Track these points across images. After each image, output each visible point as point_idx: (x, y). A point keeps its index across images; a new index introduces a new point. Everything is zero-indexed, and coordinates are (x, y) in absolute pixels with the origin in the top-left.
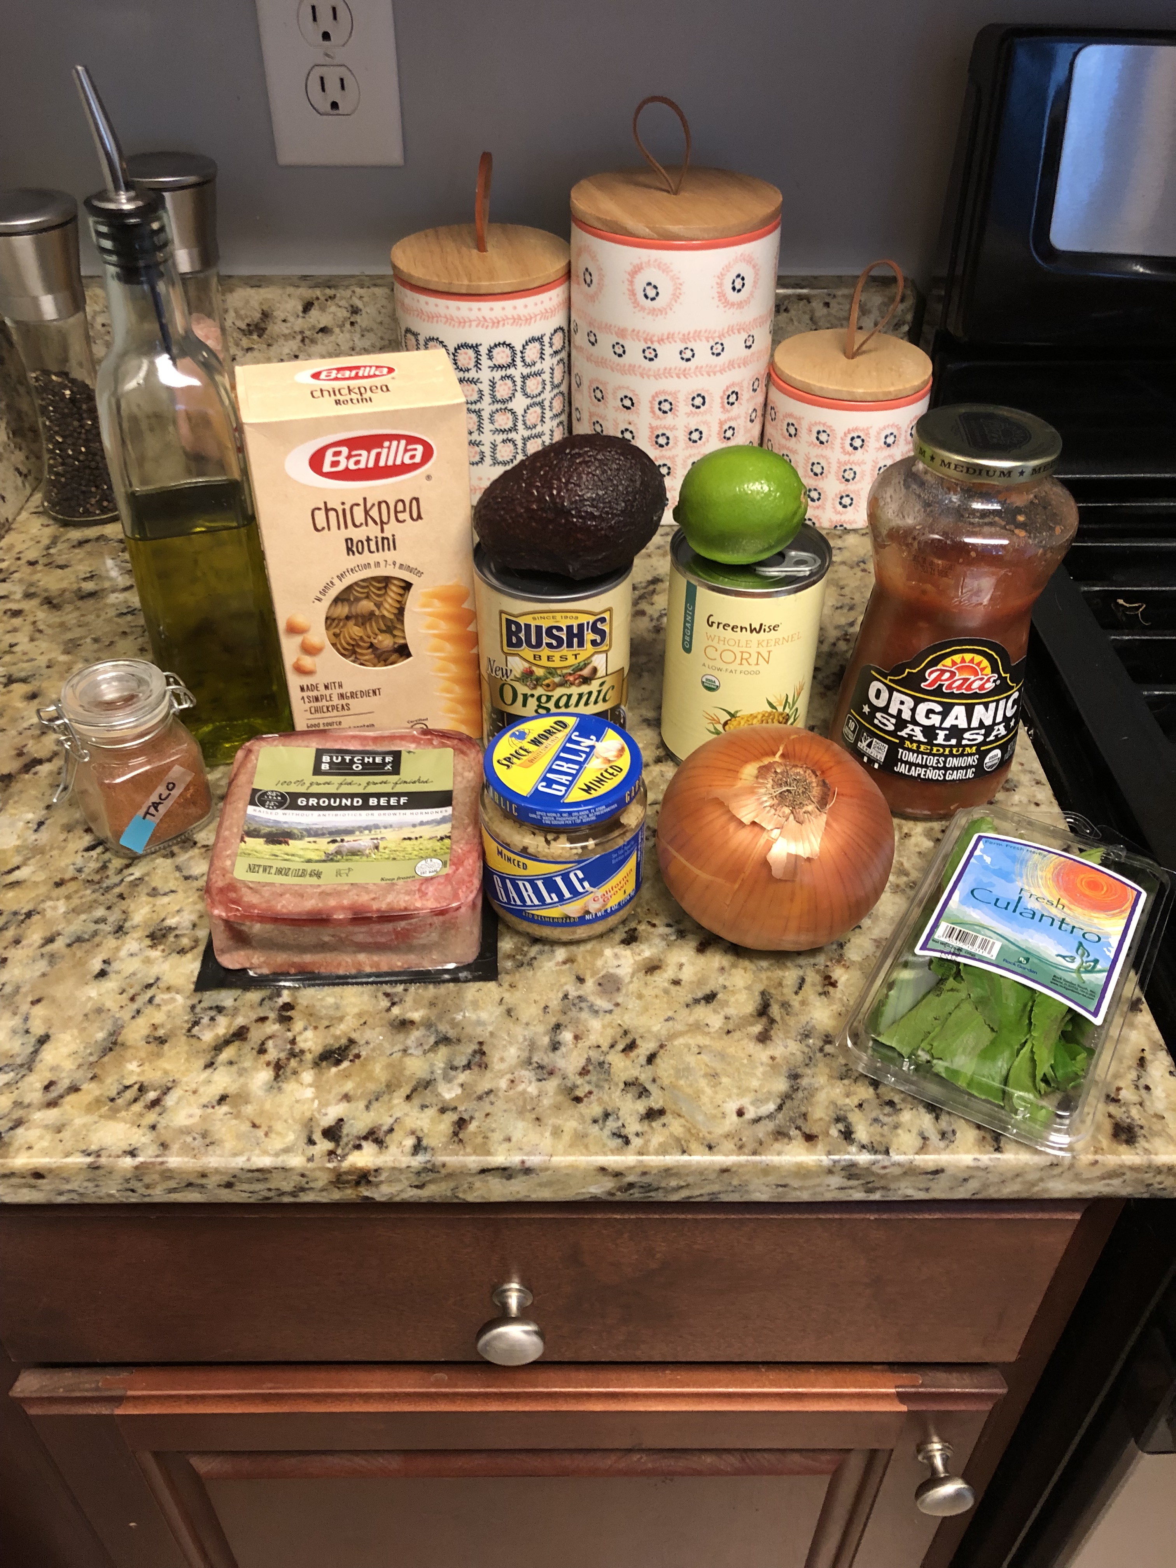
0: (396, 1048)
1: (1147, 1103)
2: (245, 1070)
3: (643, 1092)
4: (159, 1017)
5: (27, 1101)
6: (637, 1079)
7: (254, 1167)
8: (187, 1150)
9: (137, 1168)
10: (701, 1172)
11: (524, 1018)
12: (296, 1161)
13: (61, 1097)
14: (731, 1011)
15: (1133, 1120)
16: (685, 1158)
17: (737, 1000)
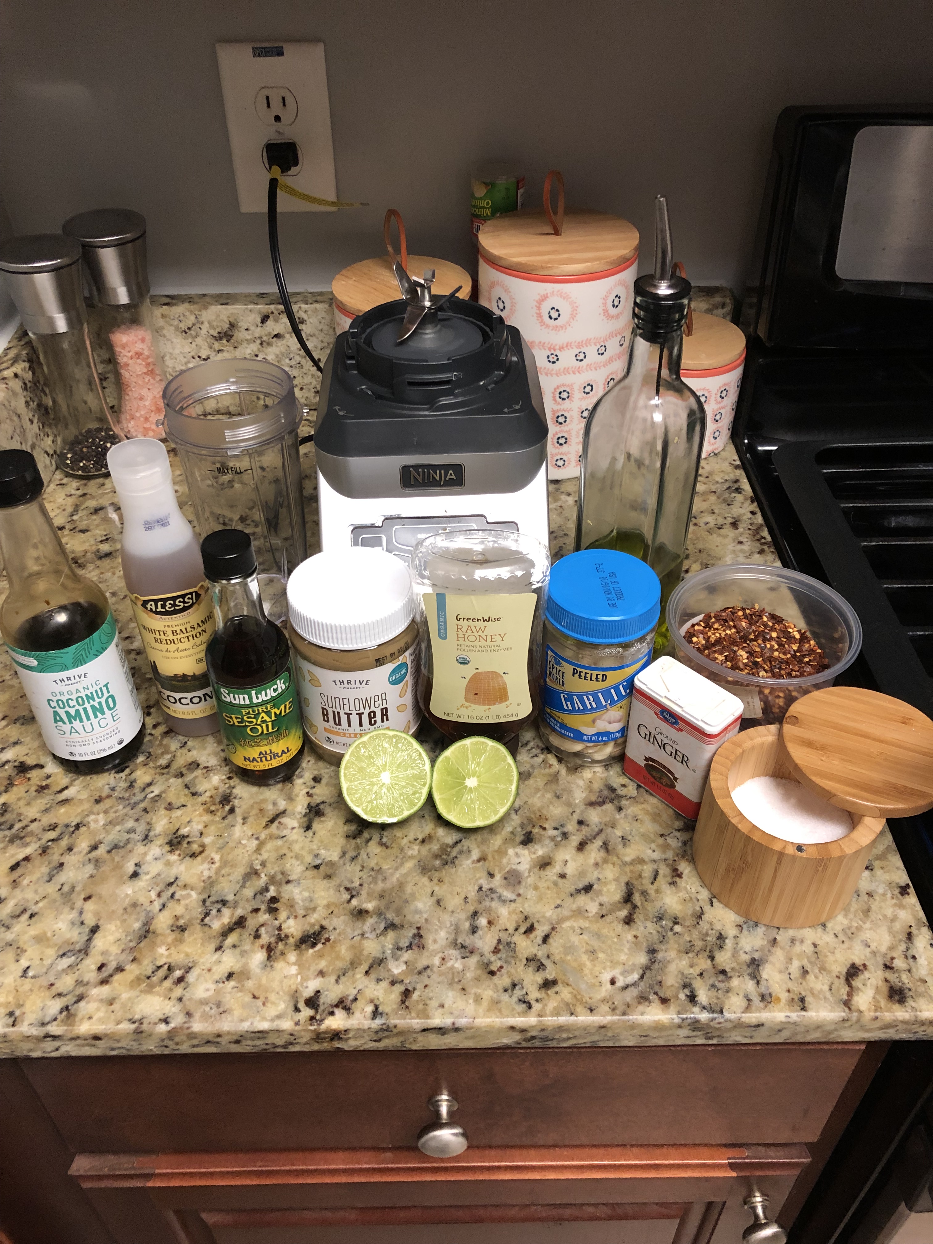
0: (356, 933)
1: (914, 970)
2: (245, 951)
3: (541, 967)
4: (179, 909)
5: (86, 980)
6: (536, 955)
7: (256, 1030)
8: (206, 1017)
9: (169, 1032)
10: (586, 1029)
11: (450, 908)
12: (287, 1025)
13: (111, 976)
14: (604, 899)
15: (903, 984)
16: (573, 1018)
17: (608, 890)
